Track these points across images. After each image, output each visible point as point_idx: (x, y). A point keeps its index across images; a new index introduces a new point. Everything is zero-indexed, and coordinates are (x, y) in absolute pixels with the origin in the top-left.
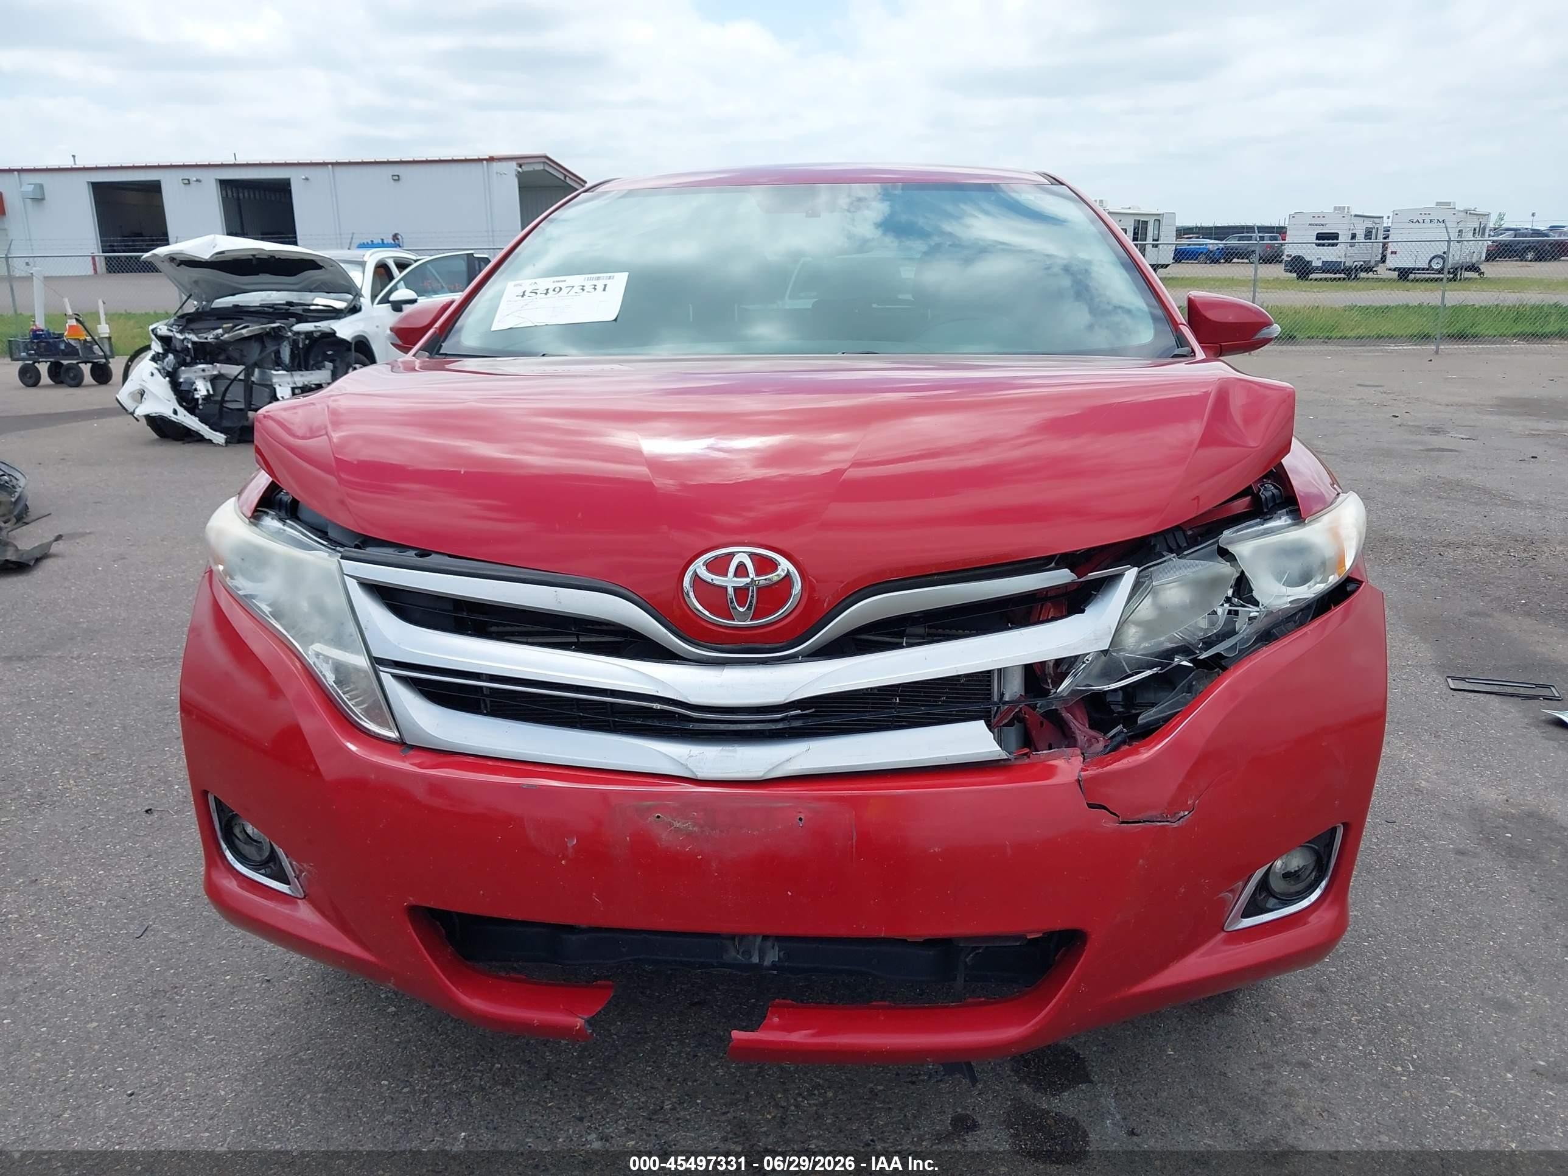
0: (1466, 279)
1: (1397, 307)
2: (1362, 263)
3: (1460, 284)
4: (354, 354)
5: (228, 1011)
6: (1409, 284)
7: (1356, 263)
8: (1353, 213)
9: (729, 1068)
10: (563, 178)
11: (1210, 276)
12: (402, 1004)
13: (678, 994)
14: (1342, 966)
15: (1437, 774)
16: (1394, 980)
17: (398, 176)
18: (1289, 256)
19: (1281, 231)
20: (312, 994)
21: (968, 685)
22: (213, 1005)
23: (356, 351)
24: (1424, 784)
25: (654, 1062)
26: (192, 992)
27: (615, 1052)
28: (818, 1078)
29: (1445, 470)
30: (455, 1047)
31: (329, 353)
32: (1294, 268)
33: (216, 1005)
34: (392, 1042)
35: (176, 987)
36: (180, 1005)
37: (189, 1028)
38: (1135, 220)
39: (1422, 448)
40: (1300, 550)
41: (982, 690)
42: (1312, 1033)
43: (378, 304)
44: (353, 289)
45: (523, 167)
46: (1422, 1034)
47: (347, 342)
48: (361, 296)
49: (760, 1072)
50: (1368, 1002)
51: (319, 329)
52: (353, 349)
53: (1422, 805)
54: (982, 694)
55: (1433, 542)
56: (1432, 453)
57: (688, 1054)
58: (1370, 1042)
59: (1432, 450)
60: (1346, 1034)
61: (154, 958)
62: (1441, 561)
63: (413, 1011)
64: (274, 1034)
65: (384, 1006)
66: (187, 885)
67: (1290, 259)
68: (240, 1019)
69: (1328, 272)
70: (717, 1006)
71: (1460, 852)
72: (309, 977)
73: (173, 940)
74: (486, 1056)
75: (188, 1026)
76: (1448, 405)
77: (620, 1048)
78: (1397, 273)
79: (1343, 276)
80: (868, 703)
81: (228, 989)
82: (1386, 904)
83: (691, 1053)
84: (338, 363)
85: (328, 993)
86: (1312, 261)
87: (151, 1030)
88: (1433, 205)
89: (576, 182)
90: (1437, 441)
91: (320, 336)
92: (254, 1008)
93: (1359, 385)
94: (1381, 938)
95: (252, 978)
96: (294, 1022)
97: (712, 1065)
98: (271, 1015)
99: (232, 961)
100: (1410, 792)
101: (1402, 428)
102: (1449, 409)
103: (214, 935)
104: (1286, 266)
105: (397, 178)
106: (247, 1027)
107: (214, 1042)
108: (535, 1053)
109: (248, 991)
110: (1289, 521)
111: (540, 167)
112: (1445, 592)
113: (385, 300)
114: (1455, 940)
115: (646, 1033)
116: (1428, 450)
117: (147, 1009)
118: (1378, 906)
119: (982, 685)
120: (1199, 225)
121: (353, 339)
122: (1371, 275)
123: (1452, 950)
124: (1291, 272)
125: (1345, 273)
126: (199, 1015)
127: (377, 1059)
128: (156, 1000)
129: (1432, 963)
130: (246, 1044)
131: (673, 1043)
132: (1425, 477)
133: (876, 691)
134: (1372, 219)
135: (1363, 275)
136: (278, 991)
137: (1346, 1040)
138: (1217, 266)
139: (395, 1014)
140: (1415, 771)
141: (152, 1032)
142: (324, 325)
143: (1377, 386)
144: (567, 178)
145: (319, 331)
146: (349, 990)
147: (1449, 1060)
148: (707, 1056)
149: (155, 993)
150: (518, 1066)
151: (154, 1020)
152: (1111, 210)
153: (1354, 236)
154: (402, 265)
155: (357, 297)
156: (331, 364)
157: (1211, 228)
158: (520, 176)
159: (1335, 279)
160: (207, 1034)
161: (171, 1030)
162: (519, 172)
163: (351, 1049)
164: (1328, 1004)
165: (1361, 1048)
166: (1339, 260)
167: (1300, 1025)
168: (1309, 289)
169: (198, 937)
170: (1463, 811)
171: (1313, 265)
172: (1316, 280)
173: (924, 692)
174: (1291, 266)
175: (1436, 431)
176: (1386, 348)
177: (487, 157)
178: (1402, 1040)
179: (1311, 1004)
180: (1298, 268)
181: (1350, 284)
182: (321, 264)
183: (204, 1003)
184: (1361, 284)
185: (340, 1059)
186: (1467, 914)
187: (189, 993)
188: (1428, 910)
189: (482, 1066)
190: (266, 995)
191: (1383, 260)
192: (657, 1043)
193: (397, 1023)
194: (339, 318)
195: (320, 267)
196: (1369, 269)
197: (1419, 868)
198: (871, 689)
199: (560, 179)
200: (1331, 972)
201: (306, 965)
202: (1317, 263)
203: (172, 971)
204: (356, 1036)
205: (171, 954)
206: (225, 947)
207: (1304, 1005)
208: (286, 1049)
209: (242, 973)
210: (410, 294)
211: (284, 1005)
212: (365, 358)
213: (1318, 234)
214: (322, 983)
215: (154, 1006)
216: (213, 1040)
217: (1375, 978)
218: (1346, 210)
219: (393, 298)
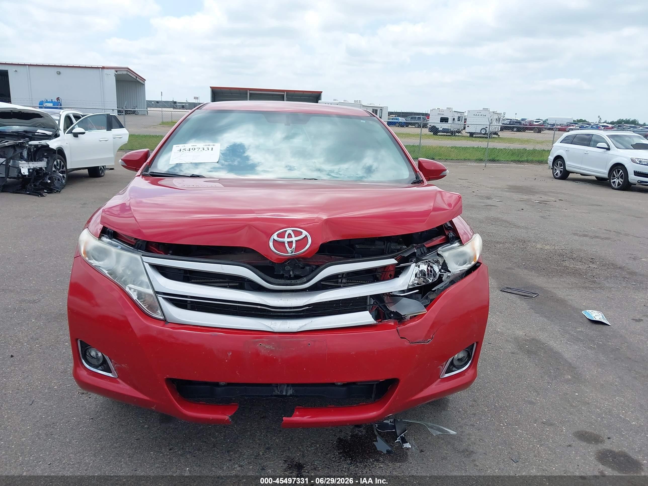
0: (494, 137)
1: (470, 148)
2: (457, 130)
3: (491, 139)
4: (57, 155)
5: (79, 431)
6: (474, 139)
7: (454, 130)
8: (454, 110)
9: (280, 439)
10: (135, 78)
11: (401, 132)
12: (150, 424)
13: (255, 415)
14: (480, 393)
15: (502, 326)
16: (497, 396)
17: (60, 72)
18: (430, 126)
19: (427, 115)
20: (112, 422)
21: (359, 300)
22: (72, 429)
23: (58, 154)
24: (499, 330)
25: (252, 439)
26: (61, 425)
27: (237, 436)
28: (312, 440)
29: (493, 214)
30: (175, 438)
31: (45, 154)
32: (431, 130)
33: (74, 429)
34: (150, 438)
35: (54, 423)
36: (58, 430)
37: (65, 438)
38: (373, 109)
39: (484, 205)
40: (463, 254)
41: (364, 301)
42: (474, 415)
43: (67, 133)
44: (56, 127)
45: (118, 72)
46: (507, 413)
47: (54, 150)
48: (60, 130)
49: (291, 440)
50: (490, 404)
51: (41, 144)
52: (57, 153)
53: (499, 337)
54: (364, 303)
55: (492, 241)
56: (488, 207)
57: (264, 435)
58: (492, 417)
59: (488, 206)
60: (484, 415)
61: (41, 412)
62: (495, 249)
63: (155, 426)
64: (101, 438)
65: (143, 425)
66: (45, 383)
67: (430, 127)
68: (85, 433)
69: (444, 132)
70: (270, 418)
71: (513, 353)
72: (108, 416)
73: (45, 405)
74: (188, 441)
75: (64, 437)
76: (491, 188)
77: (238, 435)
78: (469, 134)
79: (450, 134)
80: (325, 306)
81: (76, 423)
82: (492, 371)
83: (265, 435)
84: (50, 158)
85: (118, 422)
86: (439, 128)
87: (49, 440)
88: (482, 109)
89: (142, 80)
90: (489, 202)
91: (41, 146)
92: (90, 429)
93: (459, 179)
94: (492, 383)
95: (85, 418)
96: (108, 433)
97: (274, 438)
98: (98, 431)
99: (74, 412)
100: (495, 333)
101: (476, 196)
102: (492, 189)
103: (63, 402)
104: (429, 129)
105: (59, 73)
106: (89, 436)
107: (77, 443)
108: (207, 438)
109: (85, 423)
110: (459, 244)
111: (125, 73)
112: (498, 260)
113: (70, 132)
114: (514, 382)
115: (247, 429)
116: (486, 206)
117: (45, 432)
118: (489, 372)
119: (364, 300)
120: (396, 111)
121: (56, 148)
122: (460, 134)
123: (514, 386)
124: (430, 132)
125: (451, 133)
126: (67, 433)
127: (146, 444)
128: (47, 428)
129: (508, 390)
130: (91, 443)
131: (258, 432)
132: (486, 216)
133: (328, 302)
134: (460, 113)
135: (457, 134)
136: (98, 422)
137: (484, 417)
138: (403, 128)
139: (148, 428)
140: (496, 326)
141: (50, 440)
142: (43, 142)
143: (466, 179)
144: (137, 78)
145: (41, 145)
146: (127, 420)
147: (517, 421)
148: (271, 435)
149: (46, 426)
150: (202, 443)
151: (49, 436)
152: (363, 105)
153: (454, 119)
154: (77, 117)
155: (58, 130)
156: (47, 159)
157: (400, 113)
158: (116, 76)
159: (446, 135)
160: (73, 440)
161: (58, 439)
162: (116, 74)
163: (135, 442)
164: (477, 405)
165: (489, 419)
166: (448, 128)
167: (470, 413)
168: (437, 139)
169: (57, 403)
170: (512, 339)
171: (439, 129)
172: (440, 135)
173: (345, 302)
174: (431, 129)
175: (488, 198)
176: (468, 164)
177: (102, 67)
178: (502, 415)
179: (472, 406)
180: (433, 131)
181: (453, 137)
182: (42, 116)
183: (68, 428)
184: (457, 138)
185: (131, 445)
186: (517, 373)
187: (60, 425)
188: (505, 373)
189: (188, 444)
190: (93, 424)
191: (464, 128)
192: (252, 432)
193: (150, 431)
194: (50, 139)
195: (41, 117)
196: (459, 132)
197: (501, 359)
198: (327, 301)
199: (134, 78)
200: (477, 395)
201: (106, 412)
202: (440, 129)
203: (50, 417)
204: (135, 437)
205: (47, 410)
206: (69, 407)
207: (470, 406)
208: (108, 444)
209: (80, 416)
210: (82, 130)
211: (102, 427)
212: (61, 157)
213: (441, 118)
214: (115, 418)
215: (47, 430)
216: (77, 442)
217: (491, 396)
218: (451, 109)
219: (74, 131)
